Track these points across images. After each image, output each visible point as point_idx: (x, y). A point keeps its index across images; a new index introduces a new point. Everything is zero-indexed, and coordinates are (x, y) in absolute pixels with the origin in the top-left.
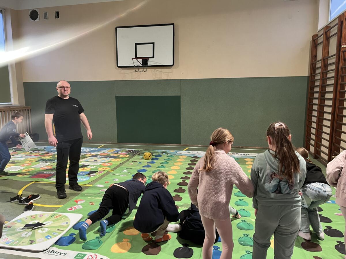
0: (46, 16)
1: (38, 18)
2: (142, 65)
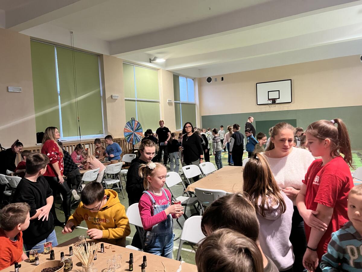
0: (216, 80)
1: (211, 81)
2: (272, 103)
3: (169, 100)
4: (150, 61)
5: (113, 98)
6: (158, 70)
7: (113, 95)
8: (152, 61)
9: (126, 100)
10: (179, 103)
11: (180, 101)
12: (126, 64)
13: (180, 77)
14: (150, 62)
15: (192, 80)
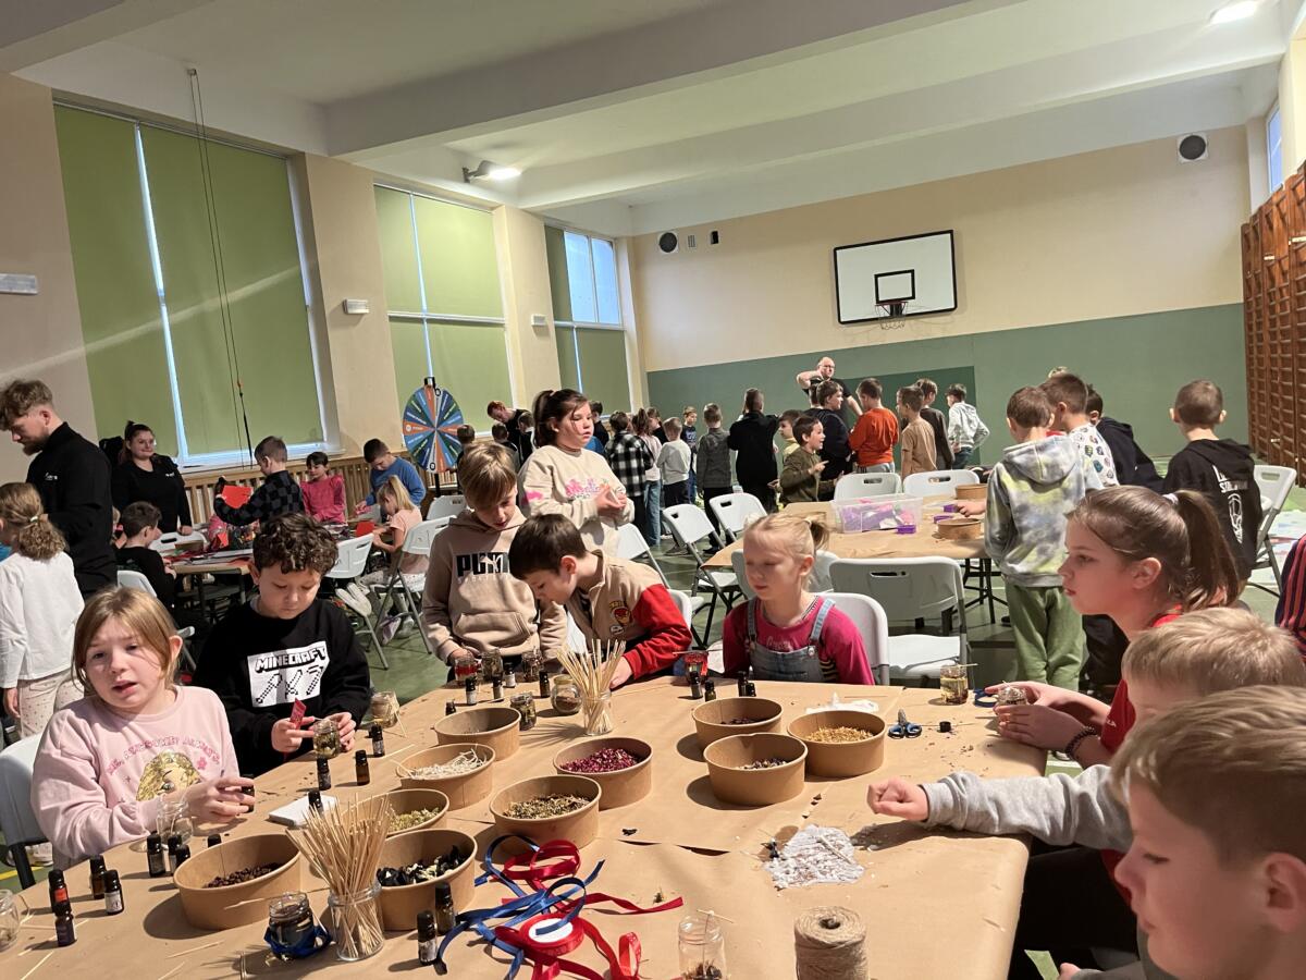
0: (692, 241)
1: (677, 248)
2: (891, 314)
3: (536, 318)
4: (466, 176)
5: (350, 311)
6: (492, 209)
7: (349, 300)
8: (471, 178)
9: (392, 319)
10: (571, 328)
11: (571, 320)
12: (386, 189)
13: (566, 234)
14: (467, 181)
15: (607, 245)
